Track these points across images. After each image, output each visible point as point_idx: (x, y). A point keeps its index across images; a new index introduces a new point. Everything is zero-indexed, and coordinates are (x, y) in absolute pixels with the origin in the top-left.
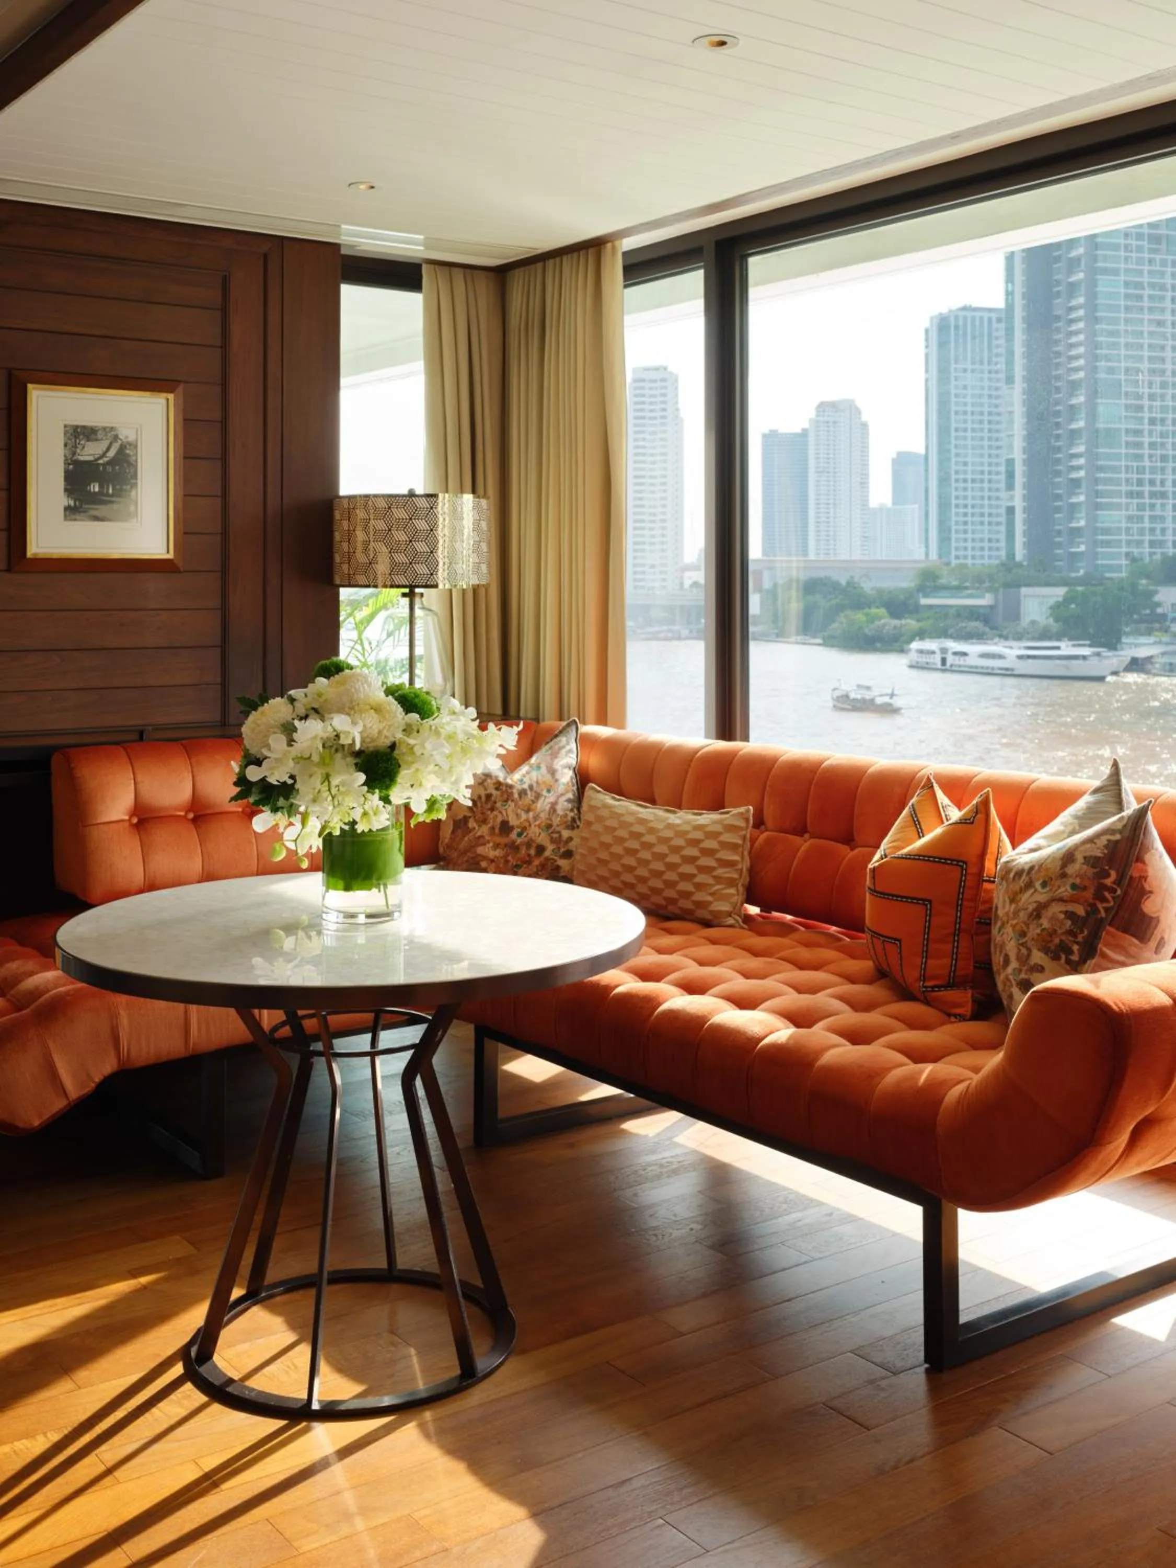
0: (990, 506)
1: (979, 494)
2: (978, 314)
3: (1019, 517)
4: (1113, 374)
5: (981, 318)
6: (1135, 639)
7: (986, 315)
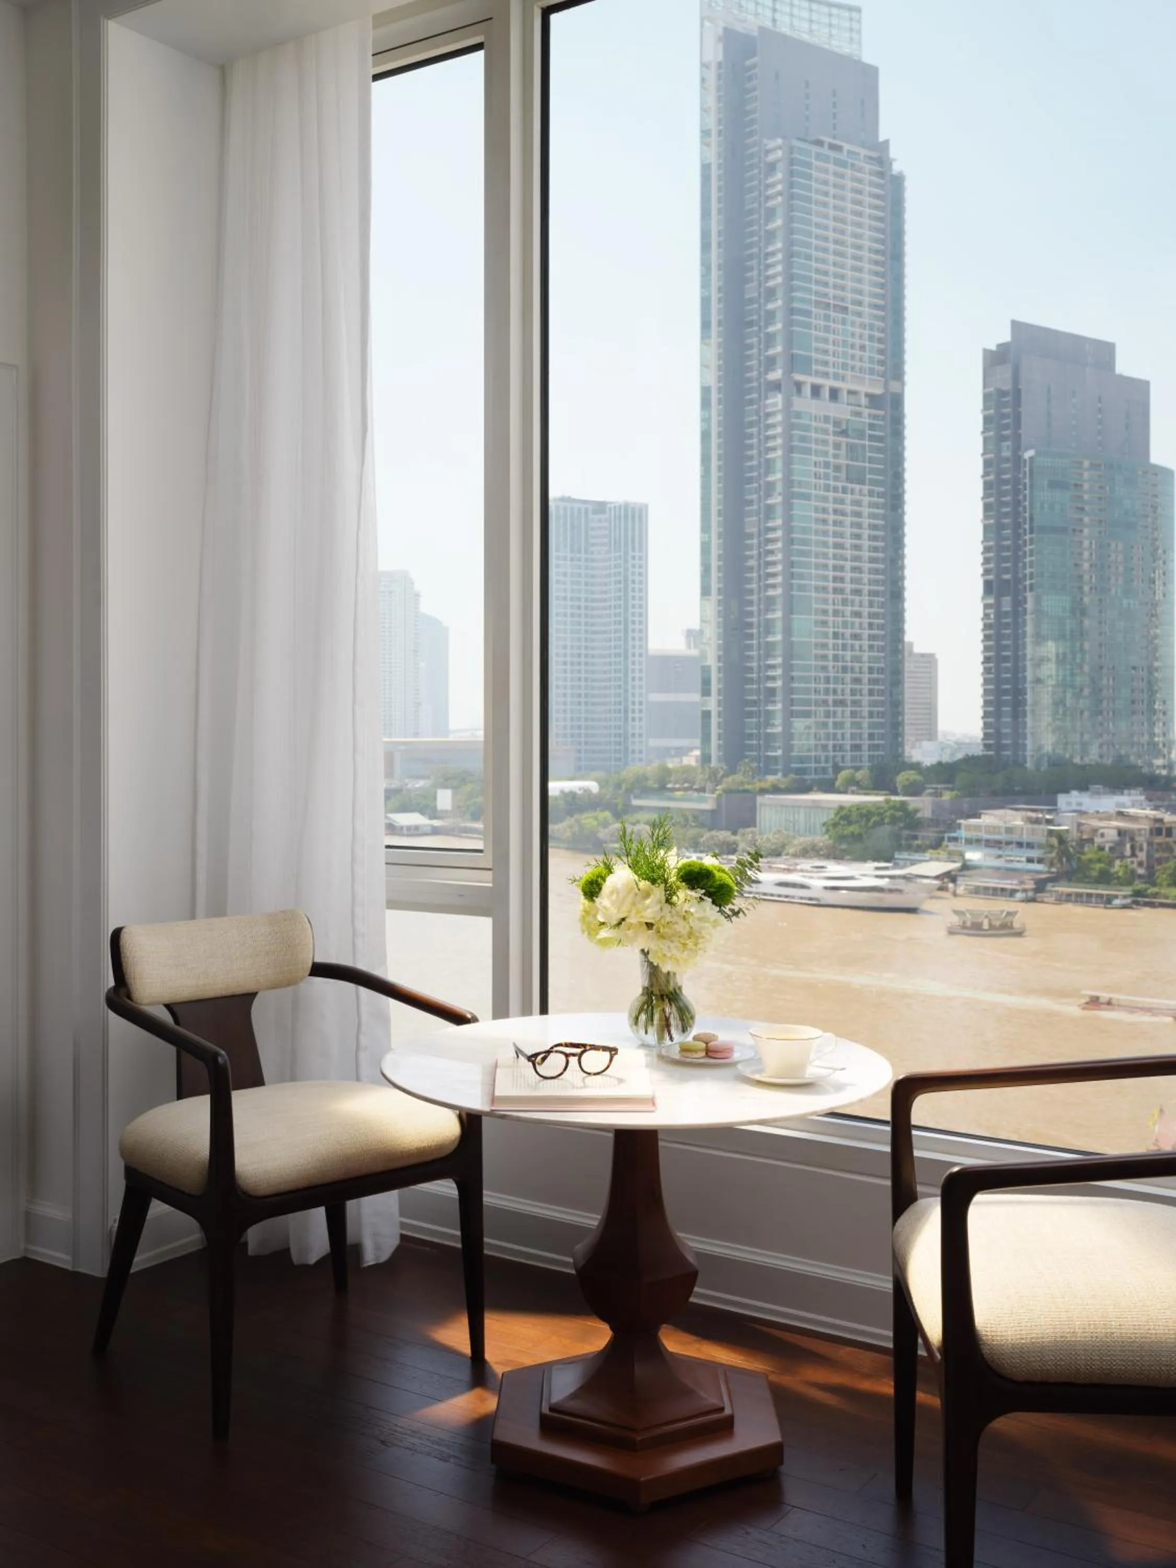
0: (586, 687)
1: (578, 675)
2: (576, 506)
3: (714, 721)
4: (805, 591)
5: (579, 509)
6: (909, 855)
7: (583, 506)
